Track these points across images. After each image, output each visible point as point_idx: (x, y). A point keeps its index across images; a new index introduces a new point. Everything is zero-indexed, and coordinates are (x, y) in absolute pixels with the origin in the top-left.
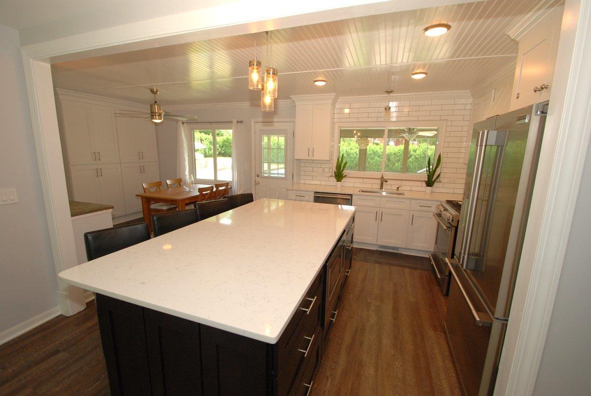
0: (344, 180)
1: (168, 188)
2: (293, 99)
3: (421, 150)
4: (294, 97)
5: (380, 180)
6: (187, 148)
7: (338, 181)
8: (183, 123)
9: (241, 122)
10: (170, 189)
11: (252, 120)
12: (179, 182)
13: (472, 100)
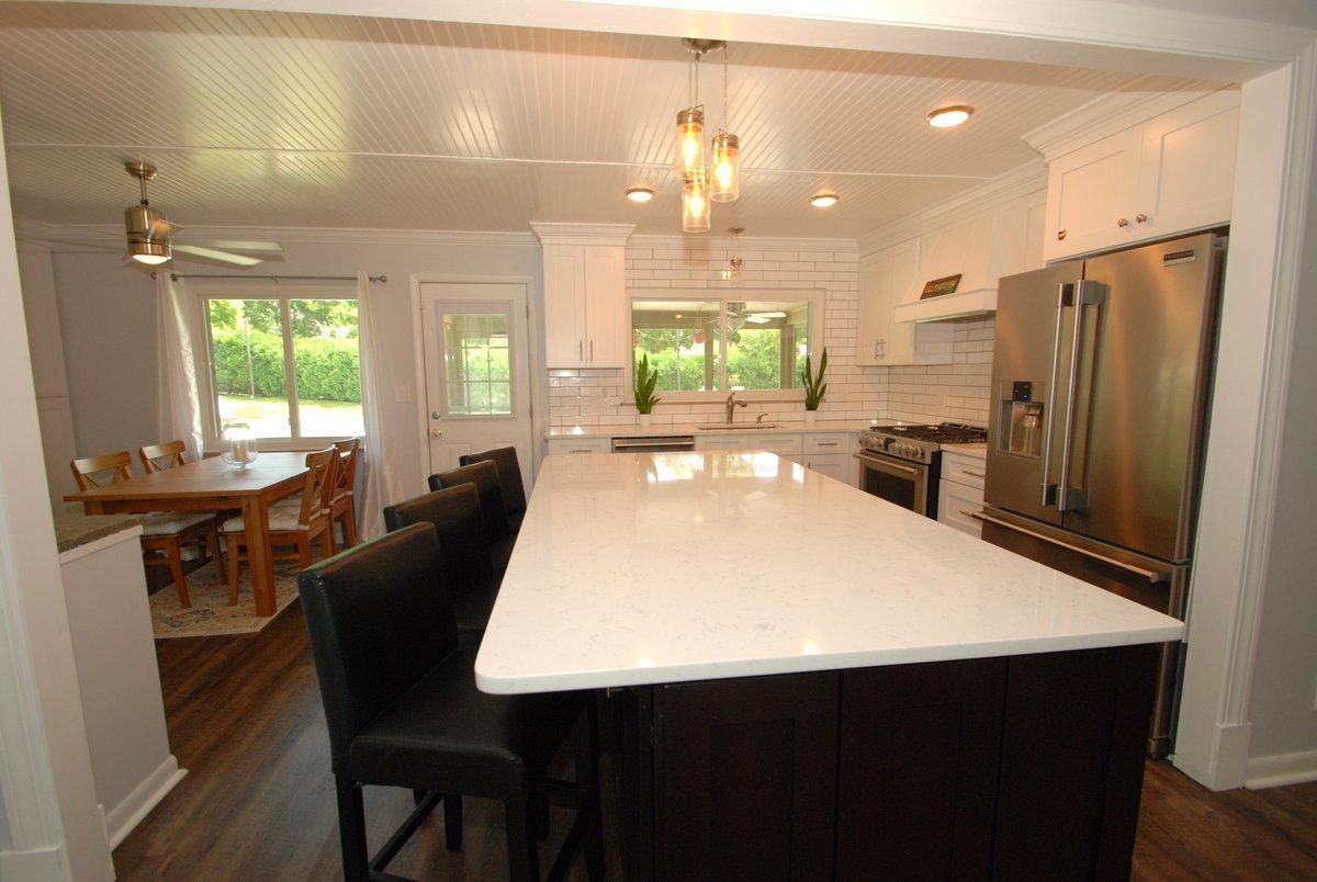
0: (655, 409)
1: (149, 471)
2: (537, 229)
3: (667, 362)
4: (538, 226)
5: (725, 406)
6: (190, 350)
7: (642, 412)
8: (174, 278)
9: (383, 280)
10: (155, 473)
11: (411, 275)
12: (178, 453)
13: (858, 255)
